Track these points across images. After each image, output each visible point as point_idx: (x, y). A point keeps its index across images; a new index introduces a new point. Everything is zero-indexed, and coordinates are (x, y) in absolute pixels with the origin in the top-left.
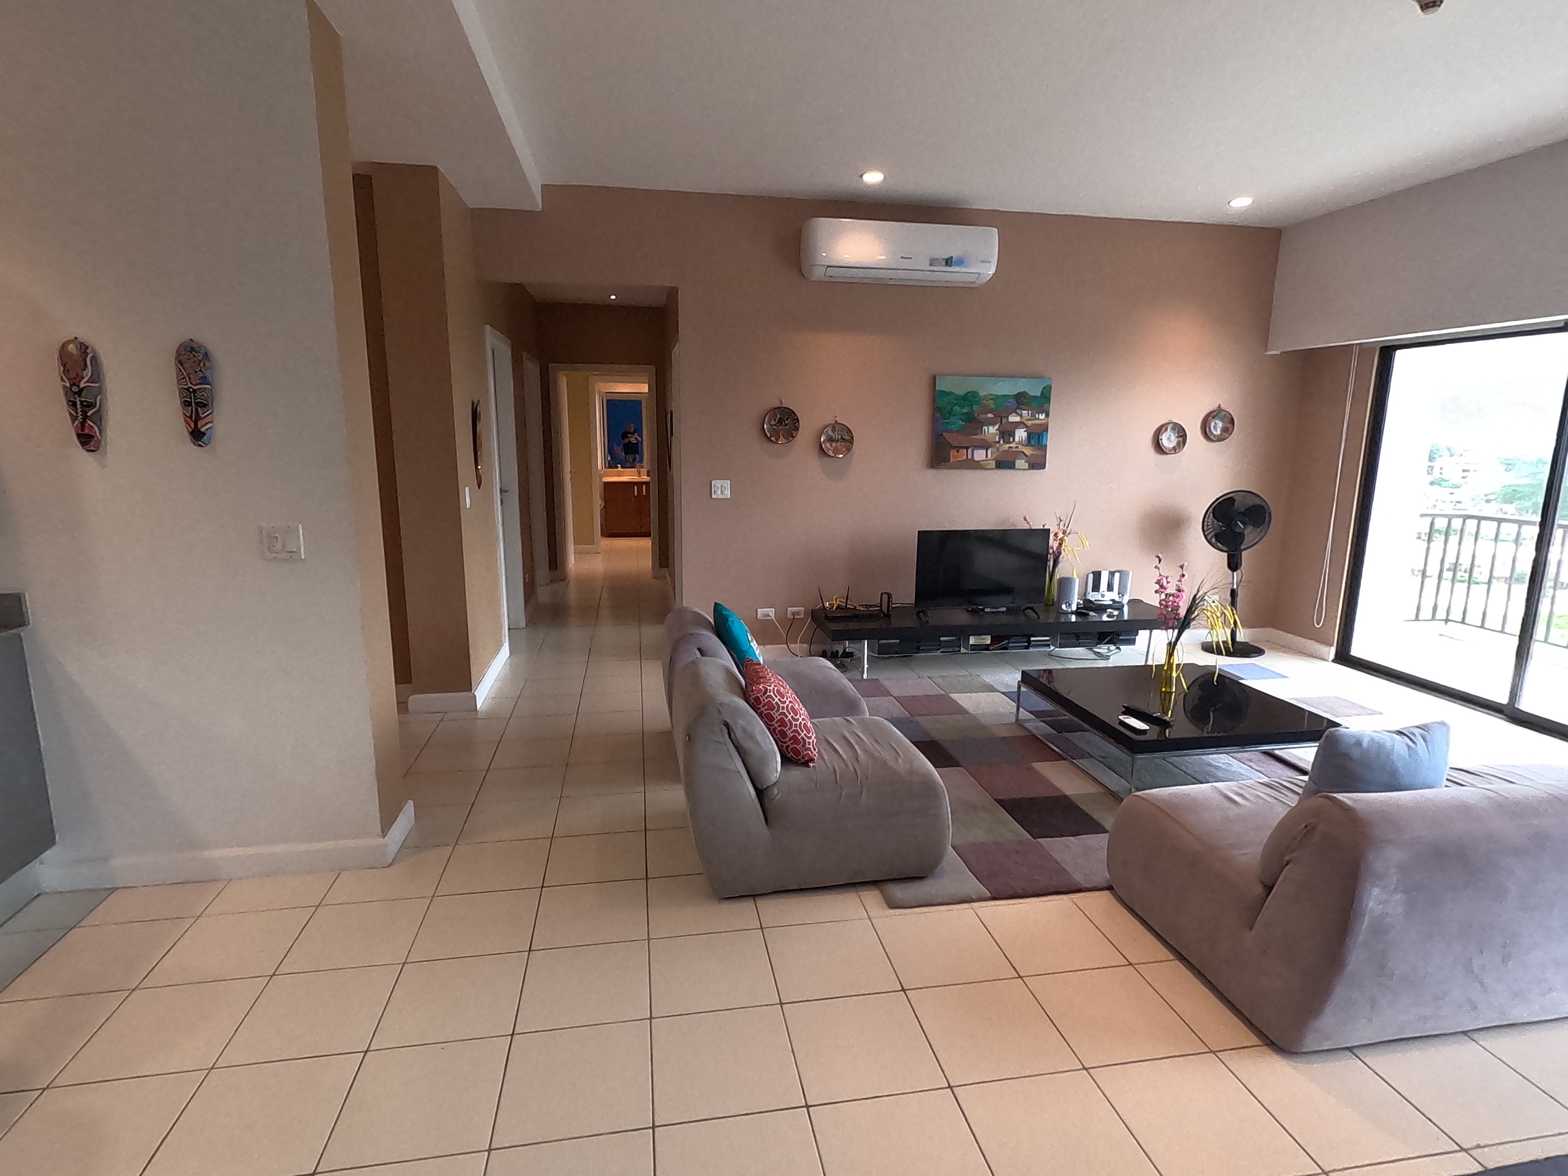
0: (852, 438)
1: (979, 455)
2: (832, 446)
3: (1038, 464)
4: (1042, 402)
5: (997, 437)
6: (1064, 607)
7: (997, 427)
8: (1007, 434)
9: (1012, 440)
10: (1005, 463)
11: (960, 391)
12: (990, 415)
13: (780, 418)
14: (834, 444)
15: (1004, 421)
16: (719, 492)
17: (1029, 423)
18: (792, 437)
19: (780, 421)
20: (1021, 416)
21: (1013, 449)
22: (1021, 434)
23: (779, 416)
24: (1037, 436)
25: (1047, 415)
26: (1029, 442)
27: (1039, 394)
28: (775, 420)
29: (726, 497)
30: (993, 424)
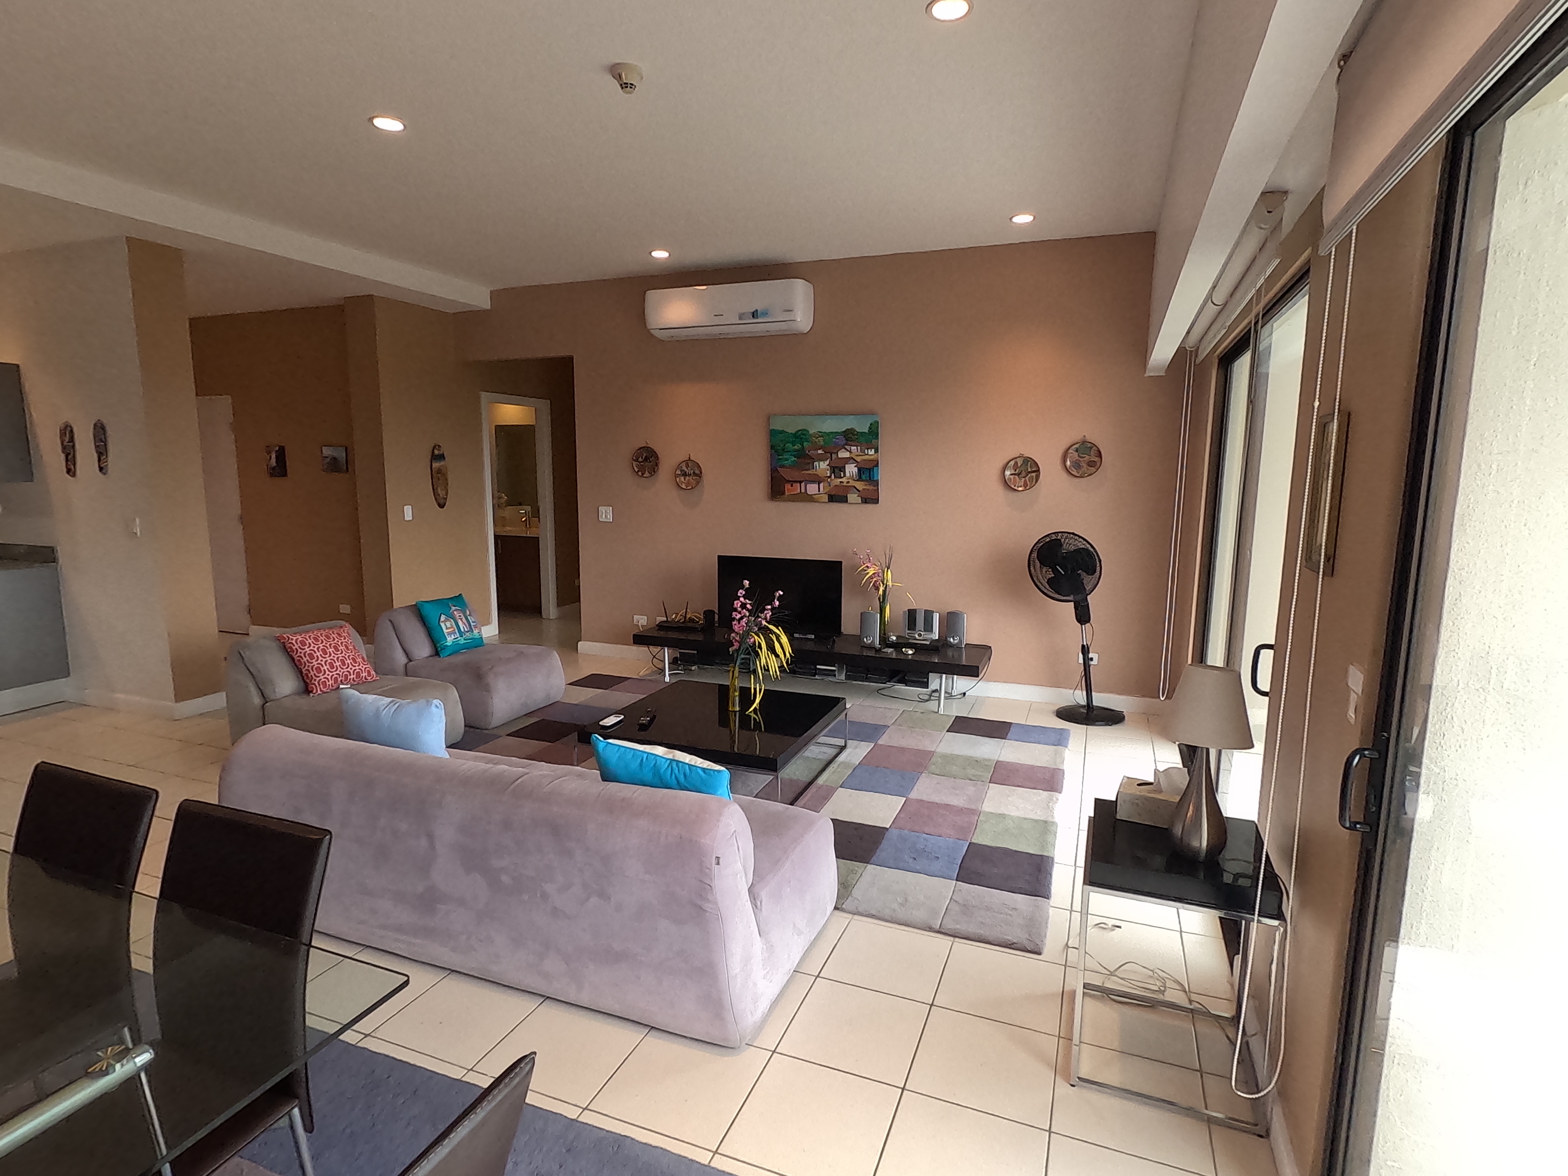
0: (701, 473)
1: (812, 489)
2: (685, 480)
3: (871, 499)
4: (871, 437)
5: (828, 472)
6: (865, 640)
7: (827, 462)
8: (838, 469)
9: (842, 475)
10: (837, 497)
11: (791, 430)
12: (820, 452)
13: (646, 456)
14: (687, 478)
15: (834, 456)
16: (604, 516)
17: (858, 459)
18: (654, 472)
19: (646, 459)
20: (850, 452)
21: (845, 484)
22: (851, 469)
23: (645, 455)
24: (868, 472)
25: (876, 451)
26: (860, 477)
27: (867, 431)
28: (642, 458)
29: (609, 521)
30: (824, 460)
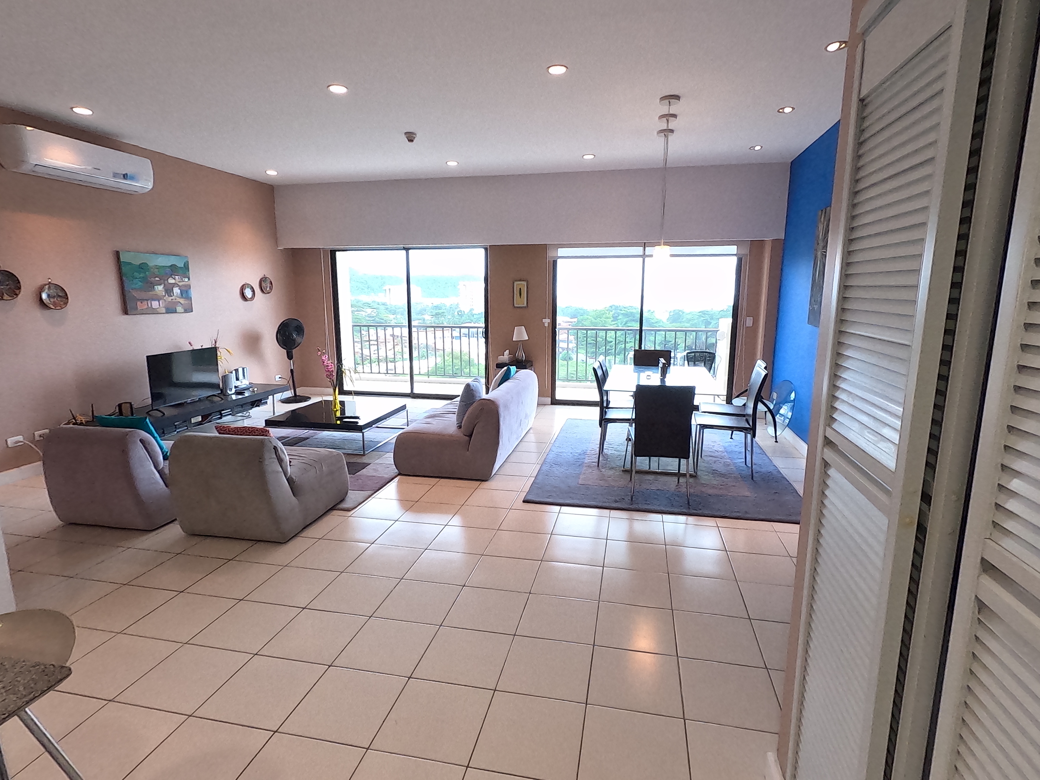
0: (66, 295)
1: (155, 304)
2: (51, 301)
3: (189, 309)
4: (185, 270)
5: (164, 293)
6: (228, 392)
7: (162, 286)
8: (169, 291)
9: (172, 295)
10: (171, 310)
11: (137, 262)
12: (157, 279)
15: (166, 282)
17: (180, 284)
18: (16, 294)
20: (175, 279)
21: (174, 300)
22: (176, 291)
24: (185, 292)
25: (189, 279)
26: (182, 295)
27: (182, 266)
30: (160, 285)
